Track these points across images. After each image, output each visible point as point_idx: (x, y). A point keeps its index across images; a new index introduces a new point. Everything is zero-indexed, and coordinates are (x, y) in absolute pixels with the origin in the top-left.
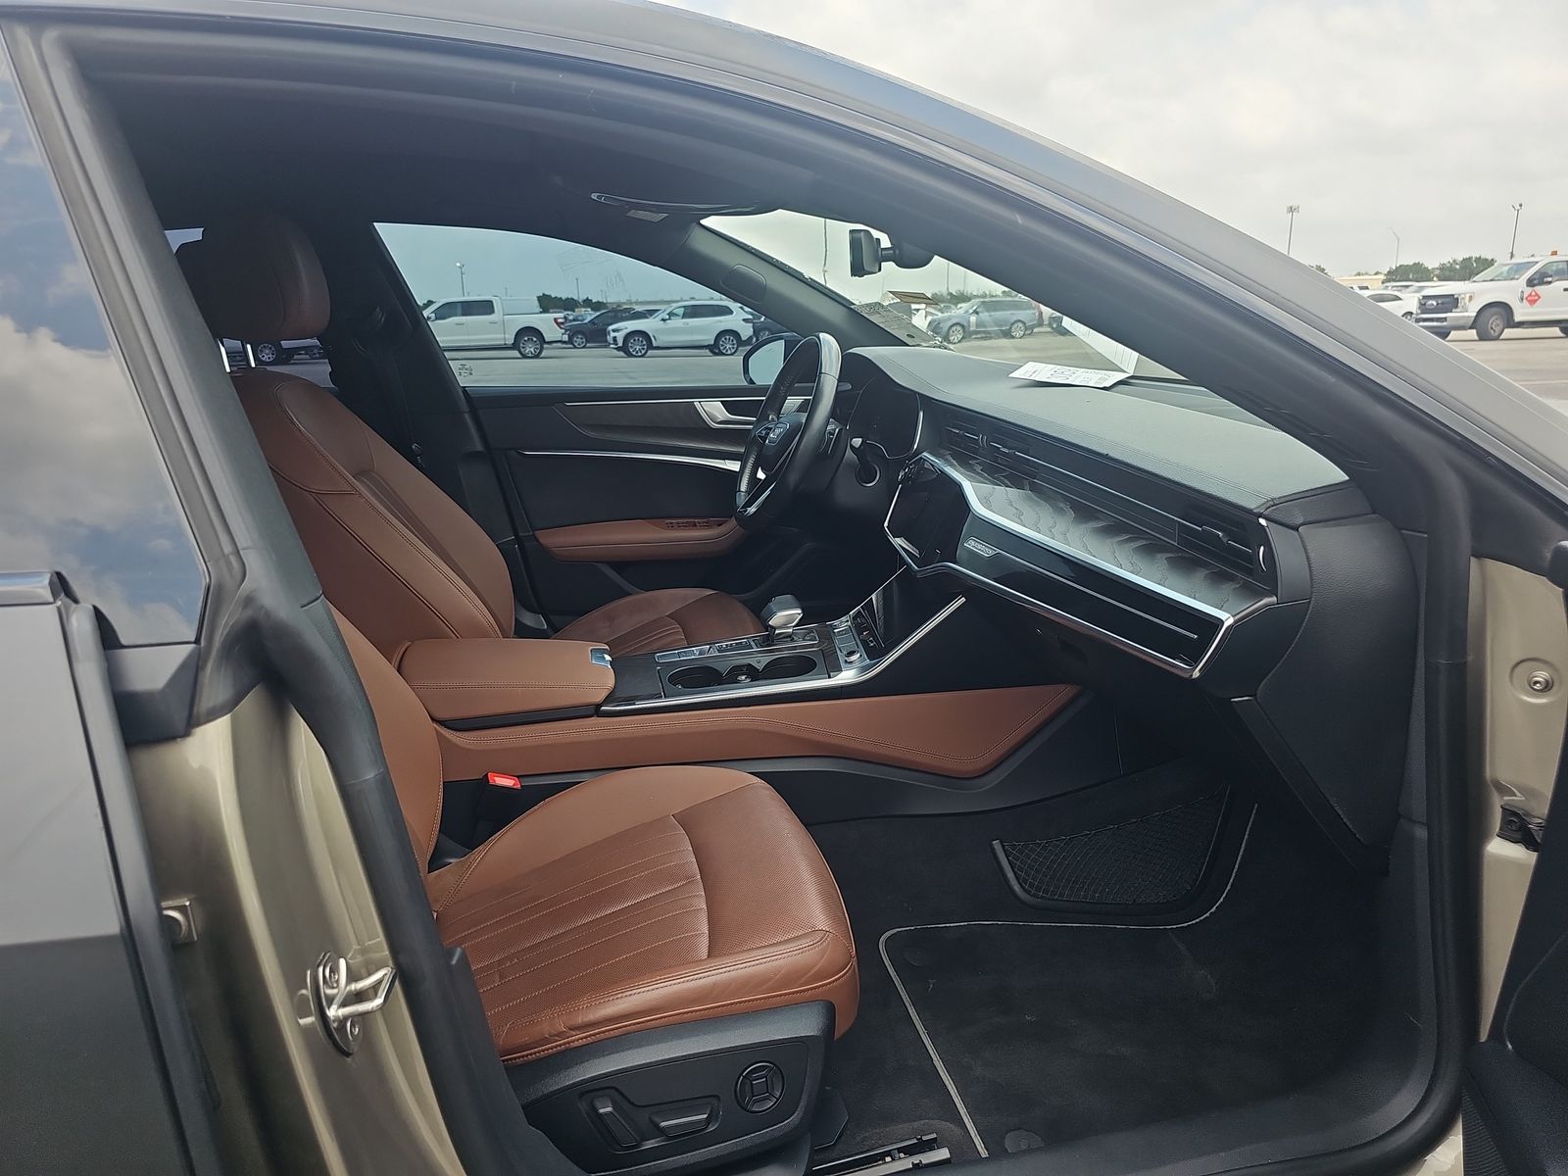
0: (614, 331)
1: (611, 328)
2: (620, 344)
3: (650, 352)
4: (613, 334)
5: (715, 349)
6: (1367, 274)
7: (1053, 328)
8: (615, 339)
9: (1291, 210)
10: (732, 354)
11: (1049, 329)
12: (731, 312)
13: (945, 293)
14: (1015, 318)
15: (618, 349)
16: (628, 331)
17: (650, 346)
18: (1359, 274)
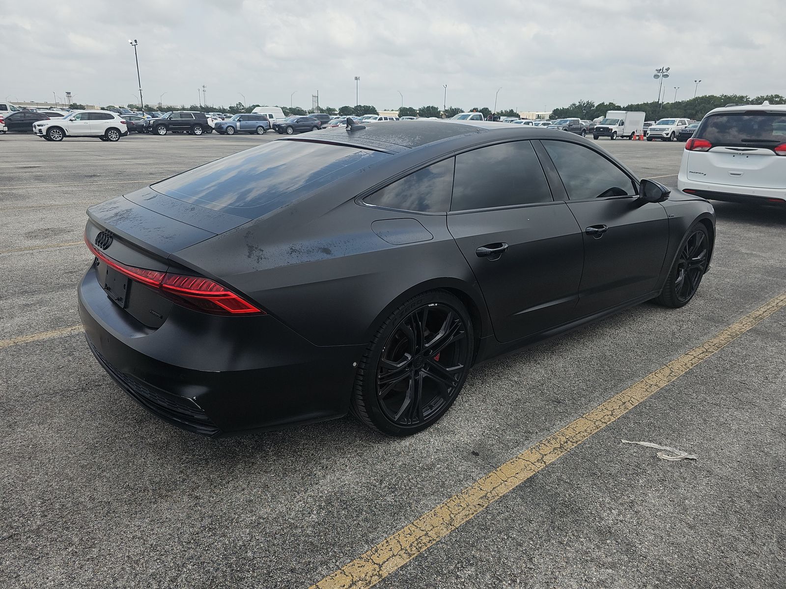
0: (39, 126)
1: (36, 123)
2: (44, 133)
3: (65, 139)
4: (38, 128)
5: (105, 138)
6: (388, 110)
7: (275, 130)
8: (40, 131)
9: (356, 79)
10: (117, 141)
11: (274, 131)
12: (114, 118)
13: (199, 106)
14: (259, 125)
15: (43, 136)
16: (49, 126)
17: (64, 135)
18: (385, 110)
